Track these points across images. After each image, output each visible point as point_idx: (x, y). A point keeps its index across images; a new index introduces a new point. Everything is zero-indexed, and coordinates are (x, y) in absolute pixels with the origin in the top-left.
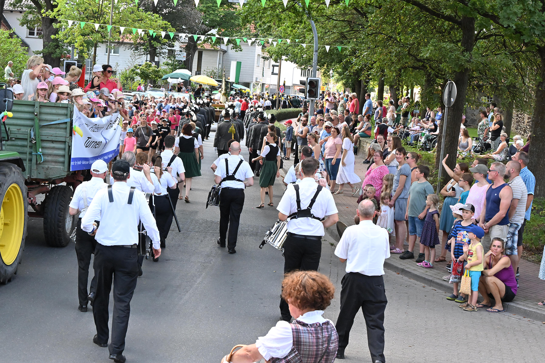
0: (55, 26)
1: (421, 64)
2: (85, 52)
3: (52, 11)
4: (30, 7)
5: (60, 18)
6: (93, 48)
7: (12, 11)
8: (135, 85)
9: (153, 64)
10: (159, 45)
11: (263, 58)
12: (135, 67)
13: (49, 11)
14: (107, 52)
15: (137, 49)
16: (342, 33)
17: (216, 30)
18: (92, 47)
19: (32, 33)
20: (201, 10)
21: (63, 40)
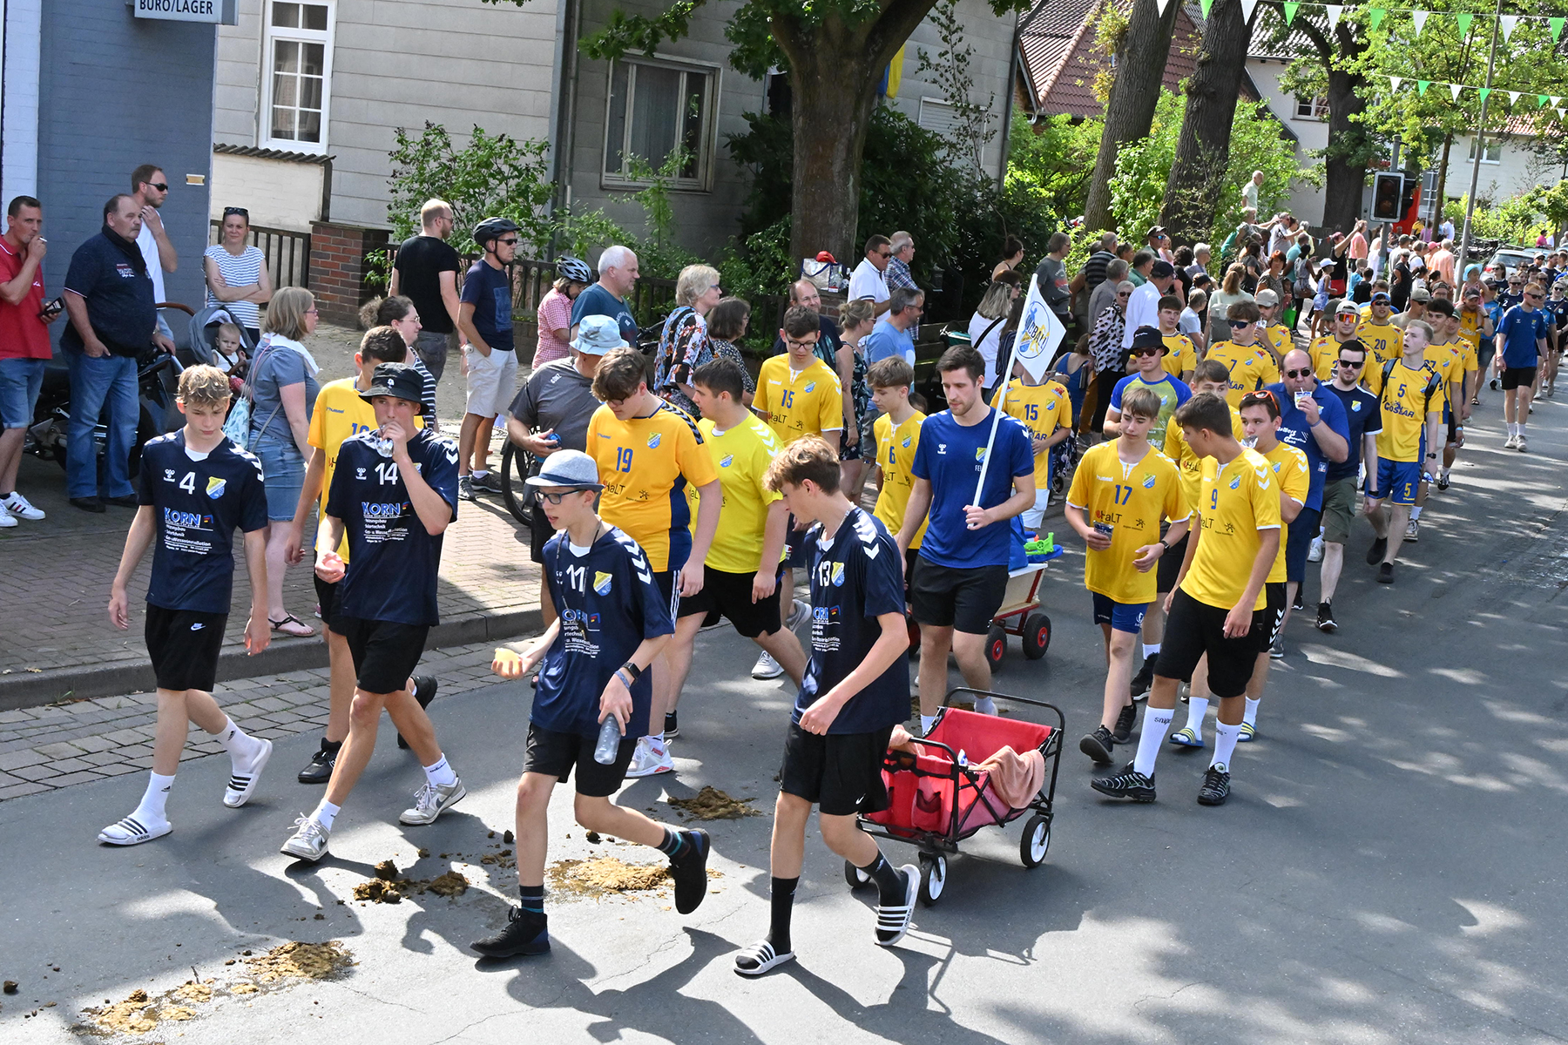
0: (1358, 92)
2: (1423, 155)
3: (1355, 58)
4: (1303, 51)
5: (1372, 75)
6: (1442, 147)
7: (1263, 60)
12: (1538, 192)
13: (1349, 58)
14: (1472, 157)
15: (1542, 149)
18: (1440, 143)
19: (1304, 110)
21: (1375, 126)
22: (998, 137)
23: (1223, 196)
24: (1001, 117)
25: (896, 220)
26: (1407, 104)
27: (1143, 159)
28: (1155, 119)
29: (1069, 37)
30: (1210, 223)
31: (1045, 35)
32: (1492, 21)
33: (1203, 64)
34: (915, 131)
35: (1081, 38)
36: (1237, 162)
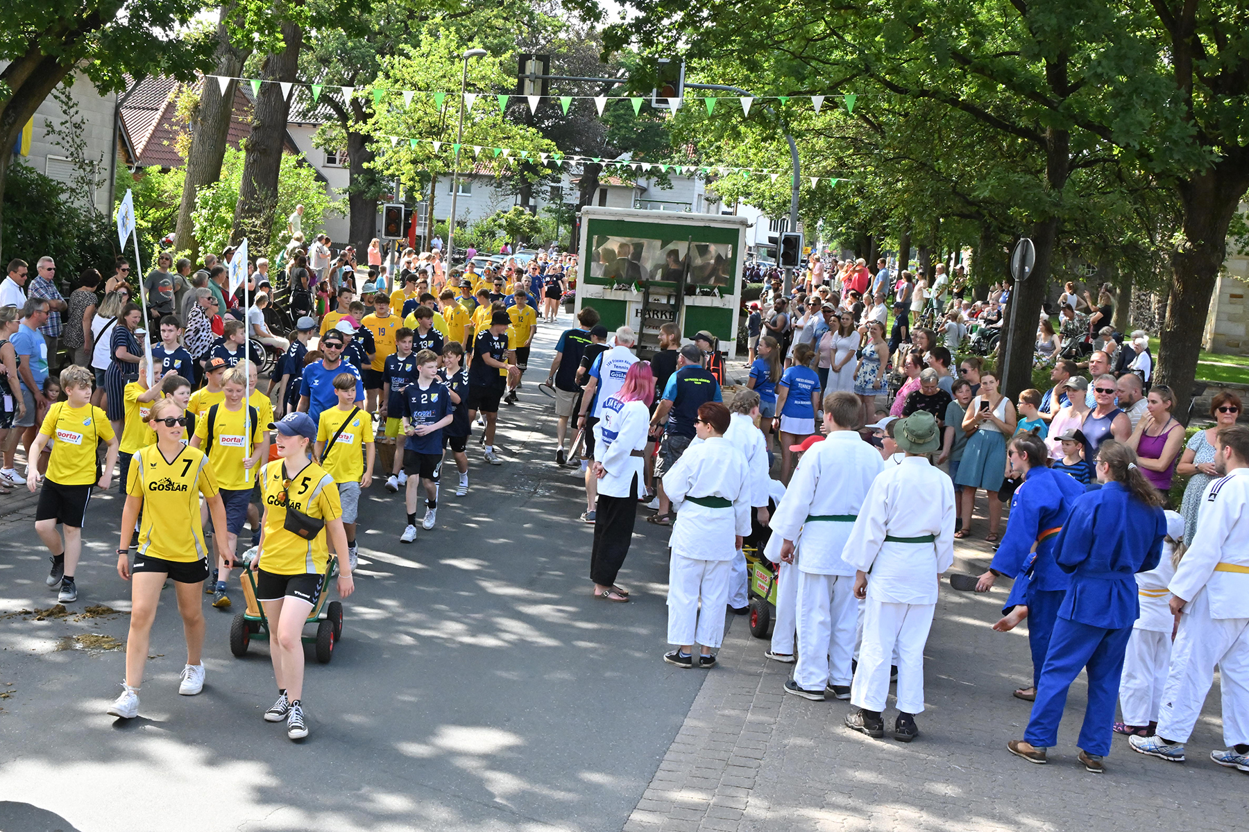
0: (369, 147)
1: (974, 209)
2: (417, 191)
3: (365, 122)
4: (329, 118)
5: (376, 135)
6: (430, 185)
7: (300, 125)
8: (498, 244)
9: (527, 211)
10: (537, 179)
11: (707, 199)
12: (498, 215)
13: (361, 122)
14: (451, 191)
15: (500, 185)
16: (841, 159)
17: (631, 154)
18: (429, 182)
19: (331, 160)
20: (606, 122)
21: (382, 171)
22: (107, 183)
23: (276, 223)
24: (108, 168)
25: (31, 246)
26: (404, 155)
27: (216, 198)
28: (223, 168)
29: (157, 109)
30: (267, 243)
31: (139, 108)
32: (459, 96)
33: (255, 128)
34: (44, 180)
35: (166, 110)
36: (285, 198)
